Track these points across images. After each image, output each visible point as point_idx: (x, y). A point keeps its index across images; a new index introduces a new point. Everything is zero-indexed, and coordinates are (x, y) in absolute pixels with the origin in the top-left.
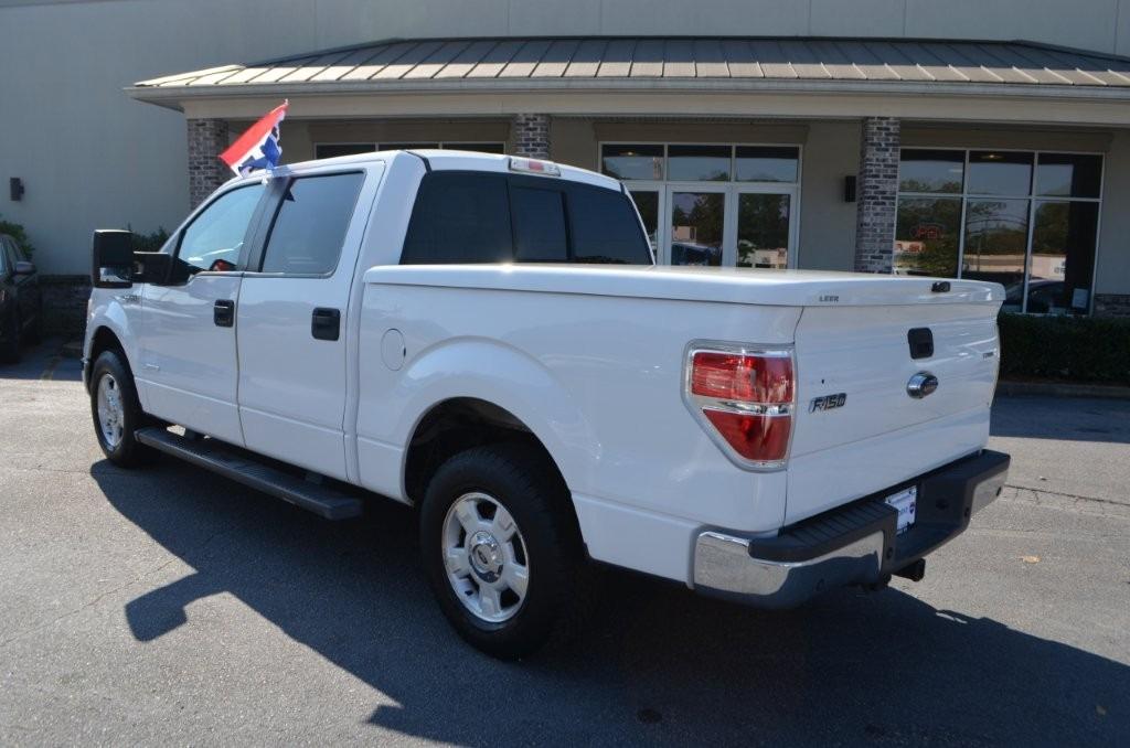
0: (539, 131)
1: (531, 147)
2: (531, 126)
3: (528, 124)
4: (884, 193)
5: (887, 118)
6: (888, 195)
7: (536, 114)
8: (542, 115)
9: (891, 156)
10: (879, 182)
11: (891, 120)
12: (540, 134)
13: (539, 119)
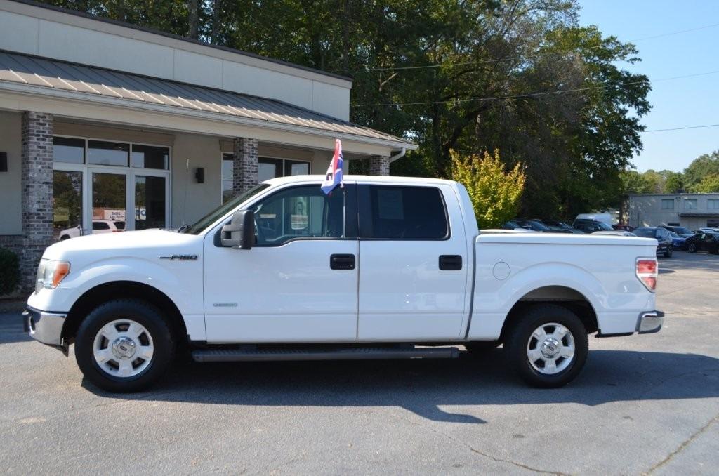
0: (47, 126)
1: (41, 137)
2: (41, 121)
3: (39, 120)
4: (252, 181)
5: (252, 139)
6: (254, 182)
7: (45, 114)
8: (49, 114)
9: (255, 160)
10: (250, 175)
11: (254, 141)
12: (48, 129)
13: (47, 117)
